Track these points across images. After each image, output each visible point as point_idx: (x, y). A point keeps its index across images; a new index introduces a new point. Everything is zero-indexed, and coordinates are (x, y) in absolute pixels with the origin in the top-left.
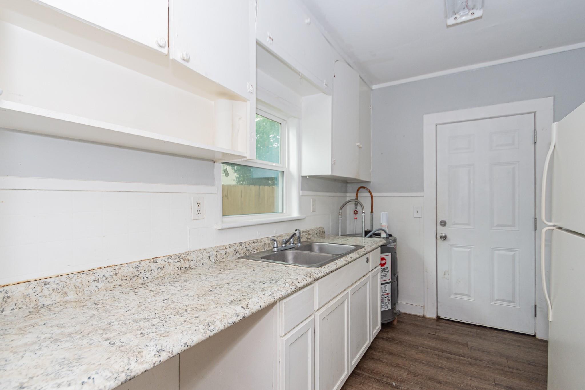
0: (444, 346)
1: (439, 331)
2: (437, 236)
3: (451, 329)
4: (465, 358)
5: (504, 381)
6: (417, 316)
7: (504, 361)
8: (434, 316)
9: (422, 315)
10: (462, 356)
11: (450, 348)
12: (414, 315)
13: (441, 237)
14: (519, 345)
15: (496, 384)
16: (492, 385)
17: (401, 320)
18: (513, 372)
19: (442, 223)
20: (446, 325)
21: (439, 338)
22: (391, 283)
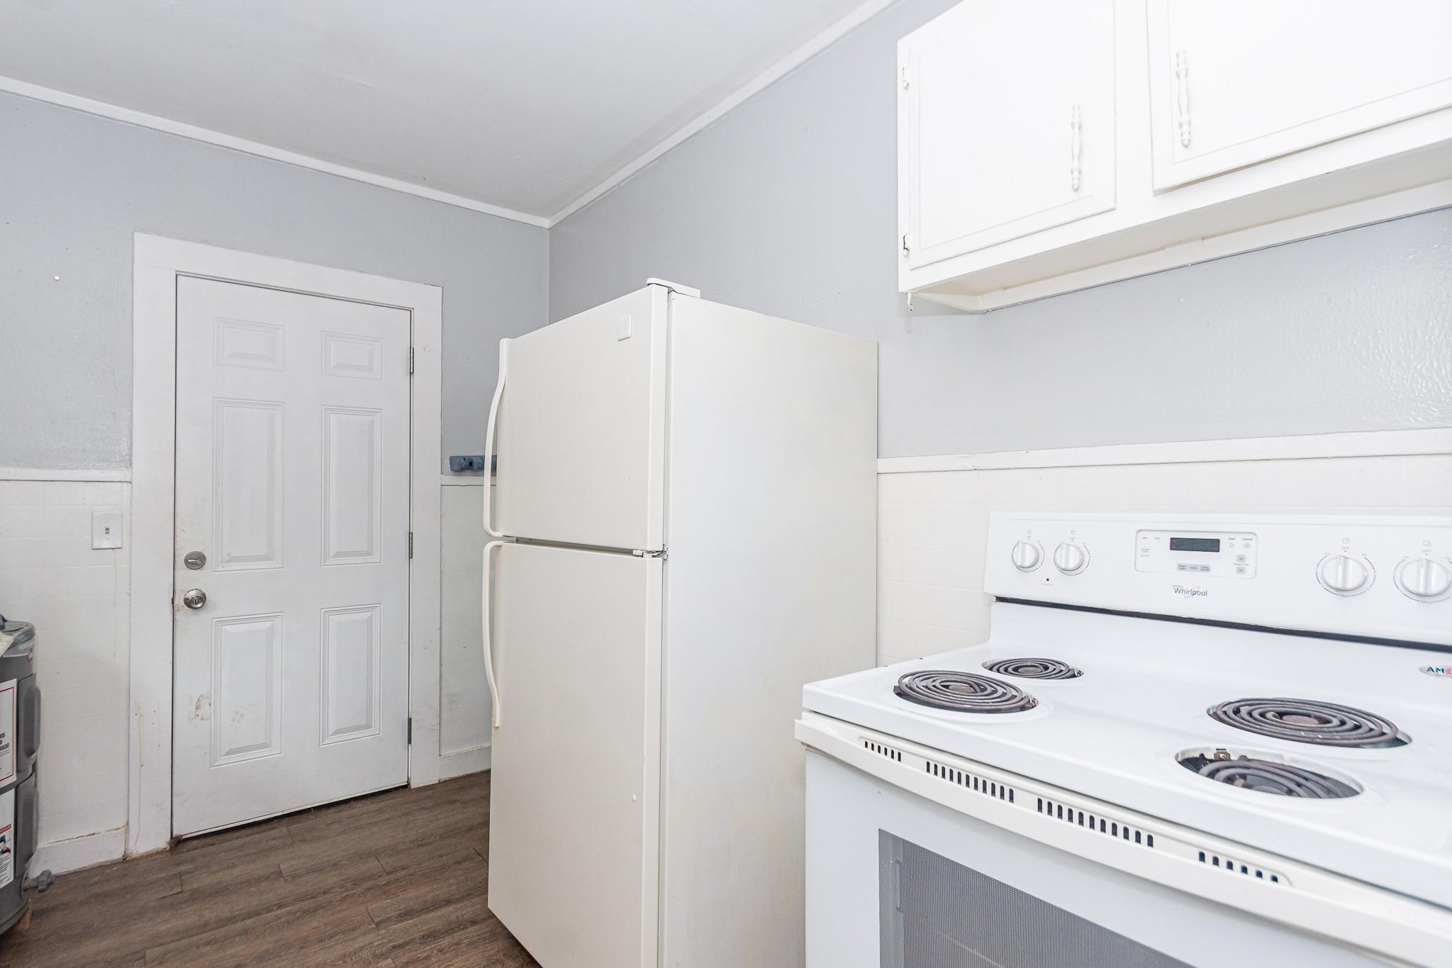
0: (222, 908)
1: (191, 877)
2: (176, 602)
3: (222, 854)
4: (288, 908)
5: (389, 907)
6: (102, 867)
7: (372, 865)
8: (162, 842)
9: (118, 855)
10: (280, 907)
11: (241, 903)
12: (89, 870)
13: (189, 603)
14: (386, 816)
15: (378, 924)
16: (370, 931)
17: (45, 905)
18: (397, 880)
19: (190, 561)
20: (206, 850)
21: (197, 896)
22: (16, 786)
